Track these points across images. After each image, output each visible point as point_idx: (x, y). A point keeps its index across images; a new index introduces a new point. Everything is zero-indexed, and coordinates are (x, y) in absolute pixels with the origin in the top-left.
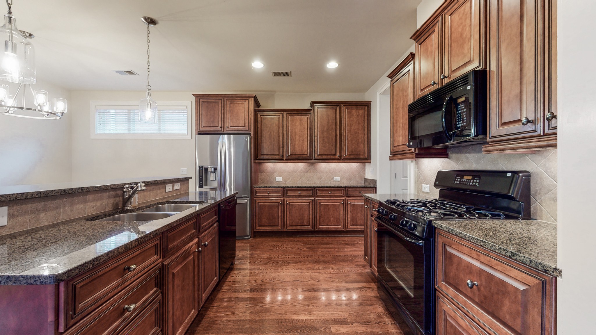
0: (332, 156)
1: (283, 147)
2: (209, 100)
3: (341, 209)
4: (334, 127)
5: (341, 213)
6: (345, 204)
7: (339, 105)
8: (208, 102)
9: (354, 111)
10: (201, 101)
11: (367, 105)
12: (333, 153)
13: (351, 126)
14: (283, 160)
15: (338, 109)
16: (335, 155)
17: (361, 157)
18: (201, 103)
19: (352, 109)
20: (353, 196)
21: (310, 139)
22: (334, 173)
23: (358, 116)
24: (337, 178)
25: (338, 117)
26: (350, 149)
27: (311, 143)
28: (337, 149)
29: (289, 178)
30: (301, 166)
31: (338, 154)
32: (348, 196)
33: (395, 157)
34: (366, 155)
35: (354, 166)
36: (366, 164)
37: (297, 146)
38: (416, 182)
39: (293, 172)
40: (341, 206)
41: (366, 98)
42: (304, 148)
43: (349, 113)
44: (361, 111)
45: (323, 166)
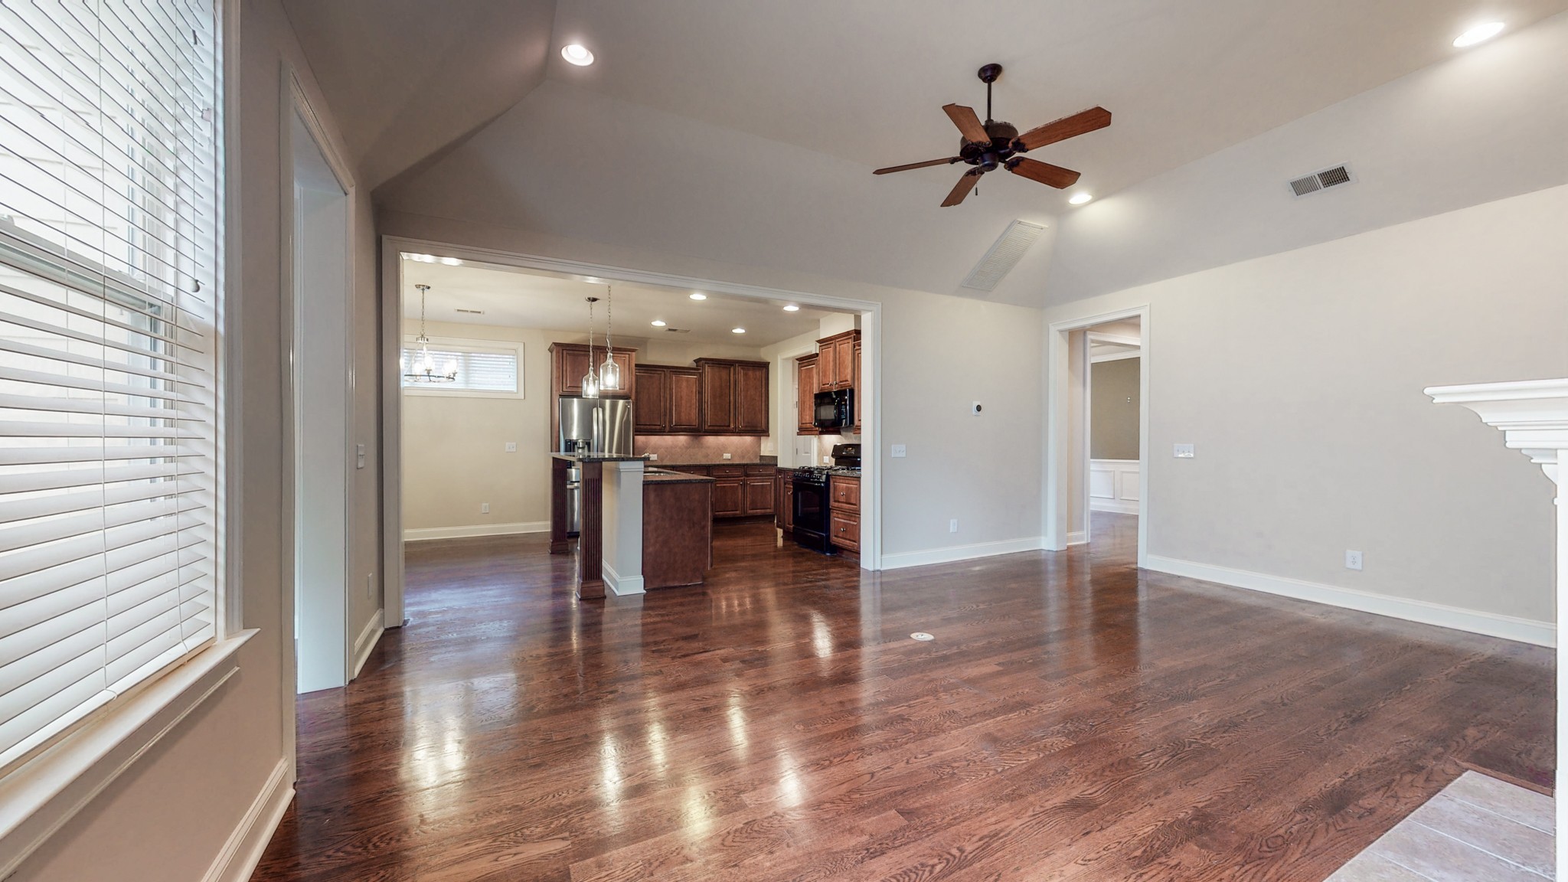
0: (725, 428)
1: (665, 415)
2: (576, 352)
3: (740, 491)
4: (727, 391)
5: (740, 497)
6: (744, 485)
7: (732, 365)
8: (574, 355)
9: (750, 373)
10: (565, 352)
11: (764, 367)
12: (727, 424)
13: (747, 391)
14: (664, 432)
15: (732, 369)
16: (729, 426)
17: (759, 429)
18: (565, 355)
19: (749, 370)
20: (753, 475)
21: (699, 405)
22: (724, 449)
23: (755, 379)
24: (727, 456)
25: (732, 378)
26: (746, 420)
27: (701, 410)
28: (732, 420)
29: (667, 456)
30: (682, 439)
31: (732, 426)
32: (747, 475)
33: (803, 433)
34: (763, 427)
35: (748, 440)
36: (762, 438)
37: (683, 414)
38: (819, 454)
39: (672, 447)
40: (740, 487)
41: (764, 355)
42: (691, 415)
43: (746, 375)
44: (758, 373)
45: (711, 440)
